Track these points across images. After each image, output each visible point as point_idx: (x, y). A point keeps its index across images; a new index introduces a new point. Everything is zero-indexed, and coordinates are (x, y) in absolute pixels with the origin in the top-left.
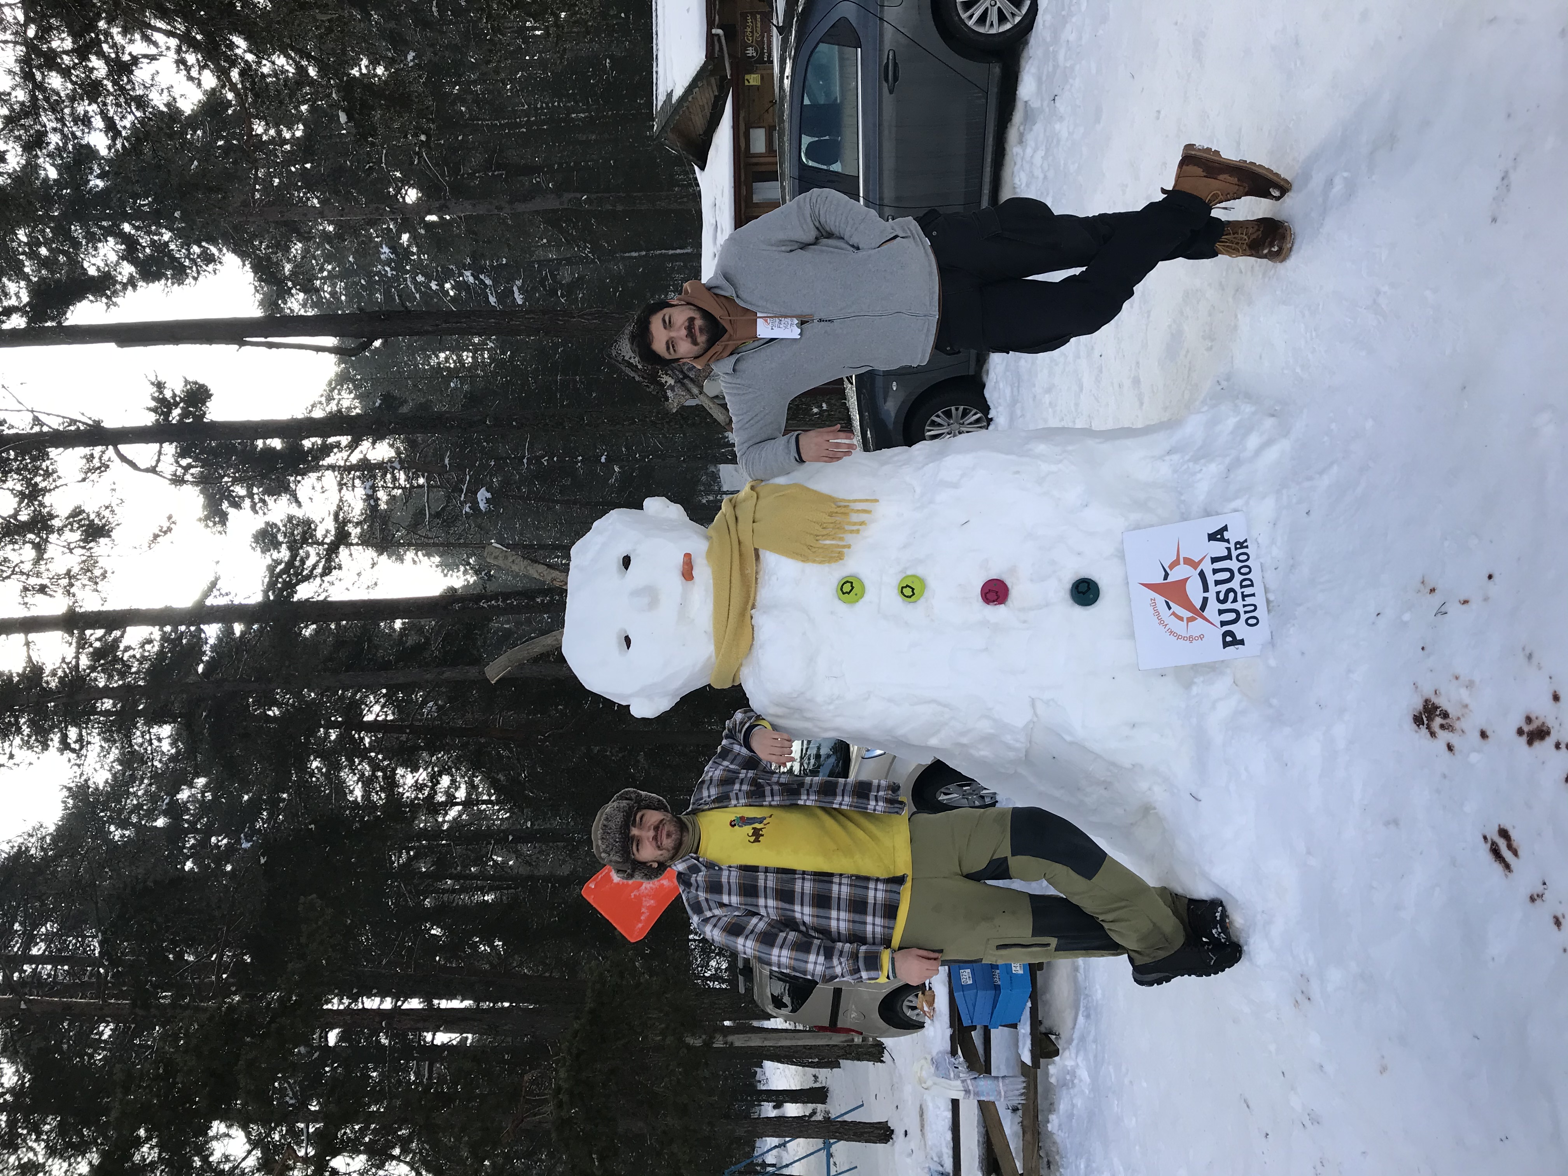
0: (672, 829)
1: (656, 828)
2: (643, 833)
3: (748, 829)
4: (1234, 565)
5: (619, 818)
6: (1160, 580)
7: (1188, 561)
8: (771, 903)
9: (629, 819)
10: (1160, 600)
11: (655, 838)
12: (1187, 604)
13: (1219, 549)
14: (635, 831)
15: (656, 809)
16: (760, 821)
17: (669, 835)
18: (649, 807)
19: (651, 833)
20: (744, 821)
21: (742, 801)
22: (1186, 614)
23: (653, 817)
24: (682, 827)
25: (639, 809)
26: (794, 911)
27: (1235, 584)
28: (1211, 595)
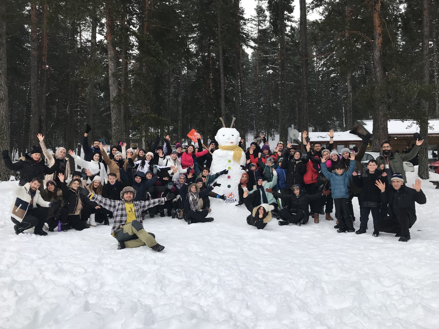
0: (130, 199)
1: (130, 197)
2: (129, 195)
3: (130, 210)
4: (232, 201)
5: (131, 190)
6: (232, 194)
7: (234, 197)
8: (120, 213)
9: (131, 192)
10: (230, 193)
11: (128, 197)
12: (229, 196)
13: (234, 200)
14: (129, 193)
15: (133, 197)
16: (132, 212)
17: (129, 199)
18: (133, 195)
19: (129, 196)
20: (131, 209)
21: (136, 209)
22: (228, 196)
23: (132, 196)
24: (130, 201)
25: (133, 194)
26: (119, 217)
27: (230, 201)
28: (230, 198)
